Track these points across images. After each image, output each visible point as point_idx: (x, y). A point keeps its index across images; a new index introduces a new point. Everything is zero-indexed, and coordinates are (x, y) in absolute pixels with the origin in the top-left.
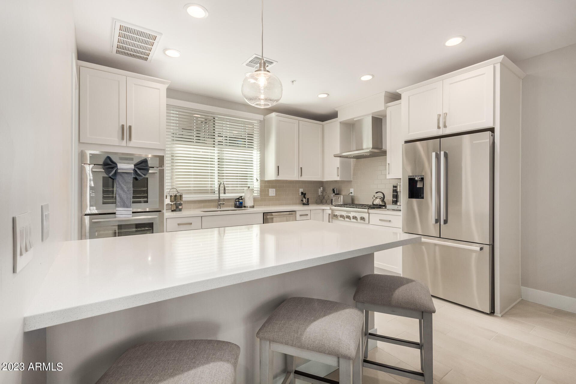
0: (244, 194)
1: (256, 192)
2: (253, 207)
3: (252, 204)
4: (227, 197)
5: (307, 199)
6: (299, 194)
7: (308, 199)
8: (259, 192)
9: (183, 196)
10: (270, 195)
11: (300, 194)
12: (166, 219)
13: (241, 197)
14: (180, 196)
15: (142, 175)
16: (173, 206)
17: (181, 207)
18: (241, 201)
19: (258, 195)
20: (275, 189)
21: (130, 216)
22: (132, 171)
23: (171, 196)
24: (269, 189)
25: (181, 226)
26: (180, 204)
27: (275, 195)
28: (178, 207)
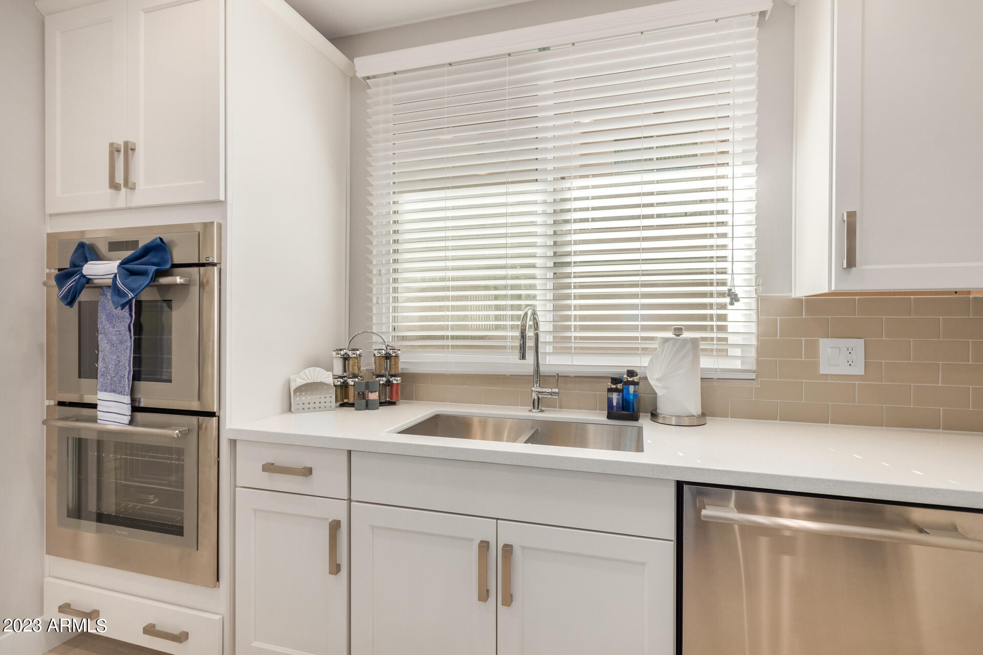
1: (738, 352)
2: (698, 423)
3: (696, 409)
8: (753, 353)
9: (401, 358)
10: (823, 371)
12: (233, 443)
13: (631, 373)
14: (388, 357)
15: (126, 290)
16: (351, 392)
17: (373, 396)
18: (631, 388)
19: (744, 368)
20: (862, 341)
21: (126, 419)
22: (110, 282)
23: (346, 359)
24: (817, 342)
25: (277, 476)
26: (368, 387)
27: (861, 371)
28: (362, 396)
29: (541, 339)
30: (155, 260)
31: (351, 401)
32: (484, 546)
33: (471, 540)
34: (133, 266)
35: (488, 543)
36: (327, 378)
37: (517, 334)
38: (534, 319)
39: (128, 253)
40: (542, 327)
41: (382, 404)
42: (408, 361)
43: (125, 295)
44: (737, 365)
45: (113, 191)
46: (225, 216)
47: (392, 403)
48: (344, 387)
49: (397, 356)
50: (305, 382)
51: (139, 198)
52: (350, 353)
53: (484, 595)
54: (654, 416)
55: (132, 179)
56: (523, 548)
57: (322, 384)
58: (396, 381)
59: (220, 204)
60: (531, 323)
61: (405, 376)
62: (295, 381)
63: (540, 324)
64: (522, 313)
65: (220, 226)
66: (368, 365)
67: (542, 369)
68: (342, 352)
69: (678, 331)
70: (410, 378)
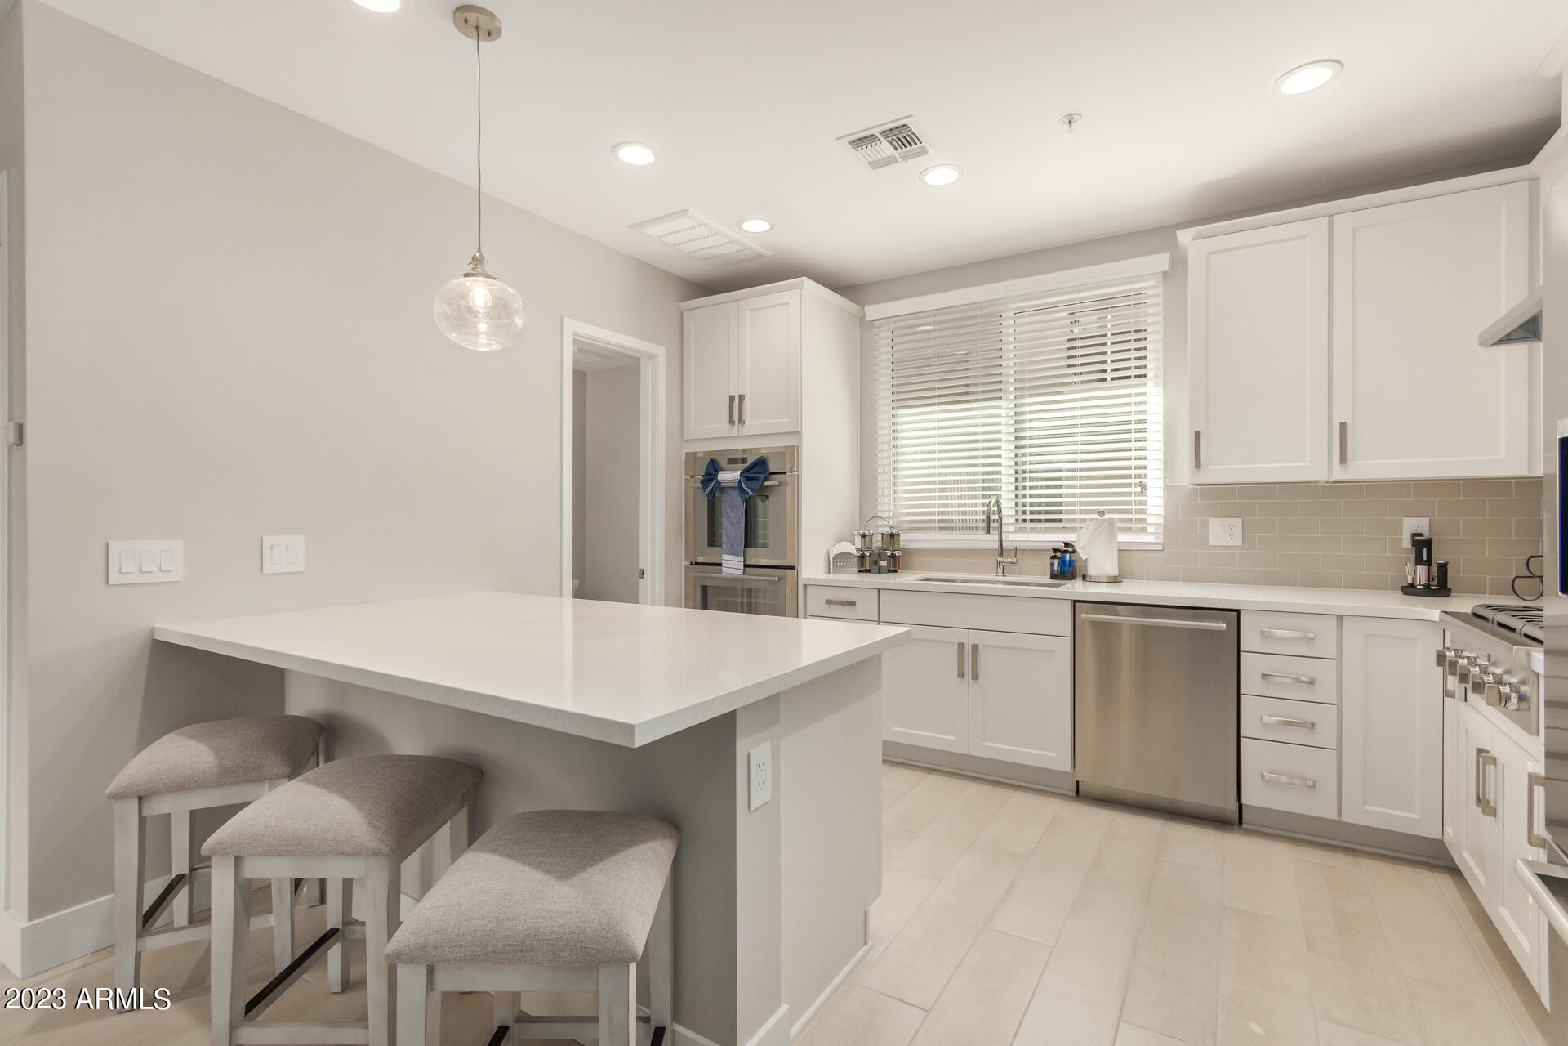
0: (1076, 536)
1: (1152, 530)
2: (1115, 580)
3: (1113, 570)
4: (1029, 544)
5: (1434, 568)
6: (1400, 541)
7: (1443, 568)
8: (1161, 530)
9: (902, 537)
10: (1212, 543)
11: (1407, 543)
12: (805, 586)
13: (1067, 544)
14: (892, 536)
15: (748, 490)
16: (867, 560)
17: (884, 564)
18: (1067, 556)
19: (1157, 541)
20: (1240, 519)
21: (741, 572)
22: (737, 485)
23: (864, 536)
24: (1208, 520)
25: (834, 607)
26: (880, 556)
27: (1240, 543)
28: (876, 563)
29: (1004, 521)
30: (760, 470)
31: (868, 568)
32: (961, 646)
33: (953, 643)
34: (748, 474)
35: (963, 644)
36: (852, 550)
37: (984, 517)
38: (998, 505)
39: (745, 466)
40: (1004, 512)
41: (889, 571)
42: (907, 540)
43: (747, 493)
44: (1151, 539)
45: (730, 426)
46: (801, 441)
47: (895, 571)
48: (862, 557)
49: (899, 535)
50: (838, 552)
51: (747, 430)
52: (867, 532)
53: (961, 675)
54: (1084, 577)
55: (743, 418)
56: (985, 646)
57: (849, 554)
58: (897, 553)
59: (798, 434)
60: (996, 509)
61: (905, 551)
62: (833, 551)
63: (1003, 510)
64: (988, 501)
65: (798, 447)
66: (877, 542)
67: (1004, 544)
68: (861, 532)
69: (1102, 513)
70: (908, 553)
